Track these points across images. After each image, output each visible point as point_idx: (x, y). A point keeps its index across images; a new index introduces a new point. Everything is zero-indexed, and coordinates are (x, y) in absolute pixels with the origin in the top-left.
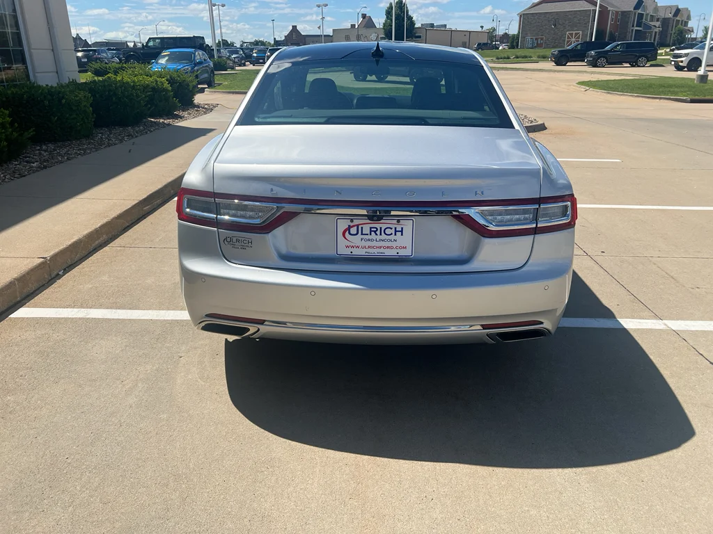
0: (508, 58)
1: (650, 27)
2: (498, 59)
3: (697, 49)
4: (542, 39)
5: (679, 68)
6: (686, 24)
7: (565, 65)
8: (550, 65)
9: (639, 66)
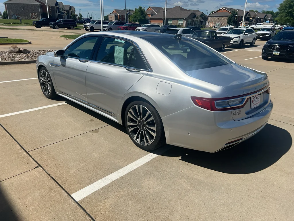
0: (10, 24)
1: (63, 13)
2: (5, 24)
3: (91, 23)
4: (19, 15)
5: (87, 30)
6: (74, 12)
7: (41, 28)
8: (34, 28)
9: (71, 29)
